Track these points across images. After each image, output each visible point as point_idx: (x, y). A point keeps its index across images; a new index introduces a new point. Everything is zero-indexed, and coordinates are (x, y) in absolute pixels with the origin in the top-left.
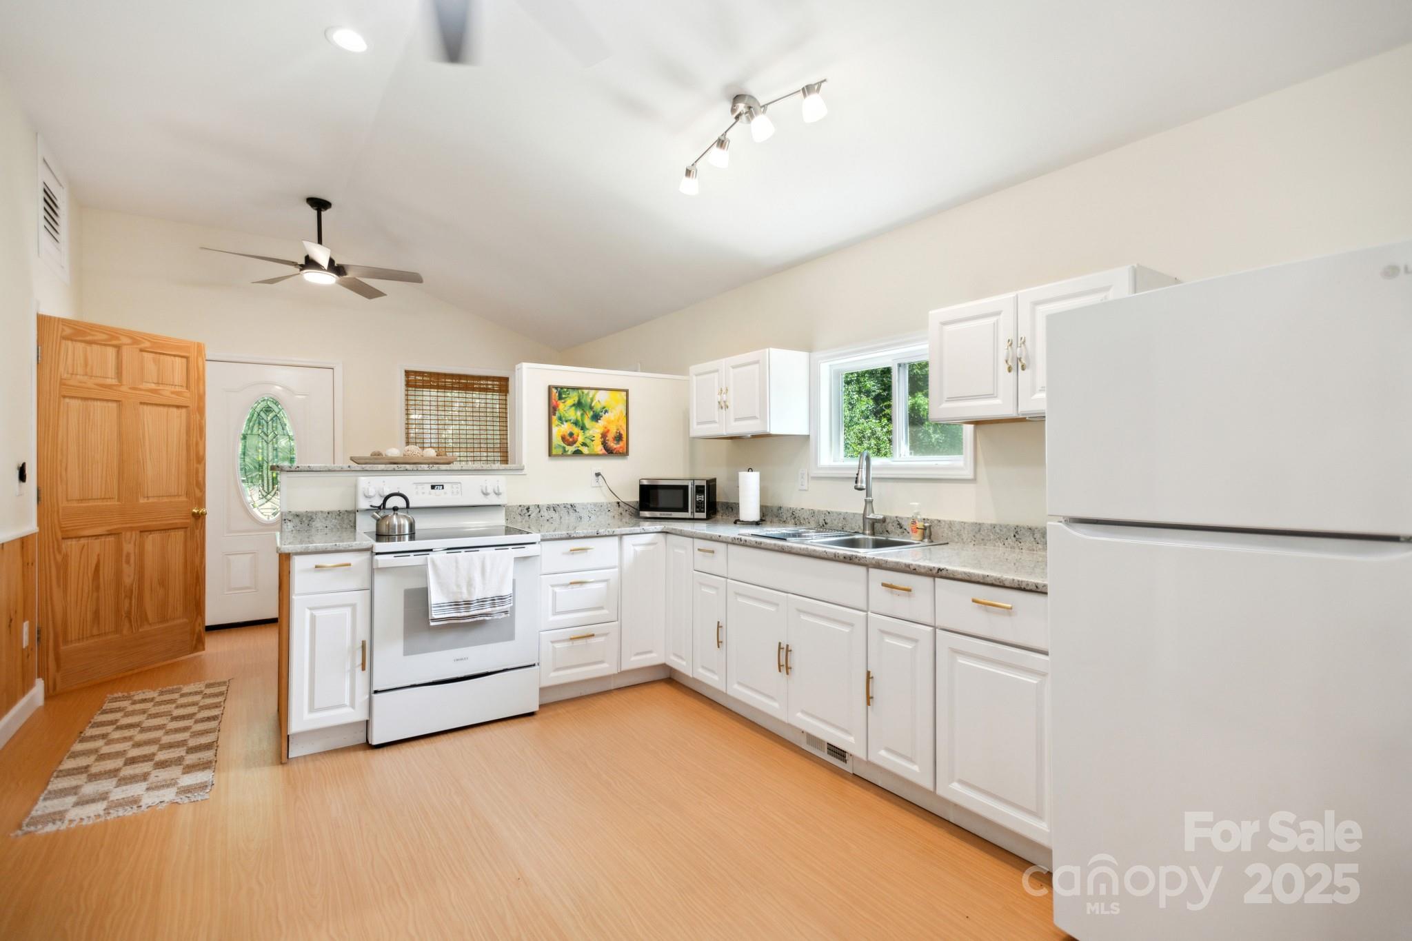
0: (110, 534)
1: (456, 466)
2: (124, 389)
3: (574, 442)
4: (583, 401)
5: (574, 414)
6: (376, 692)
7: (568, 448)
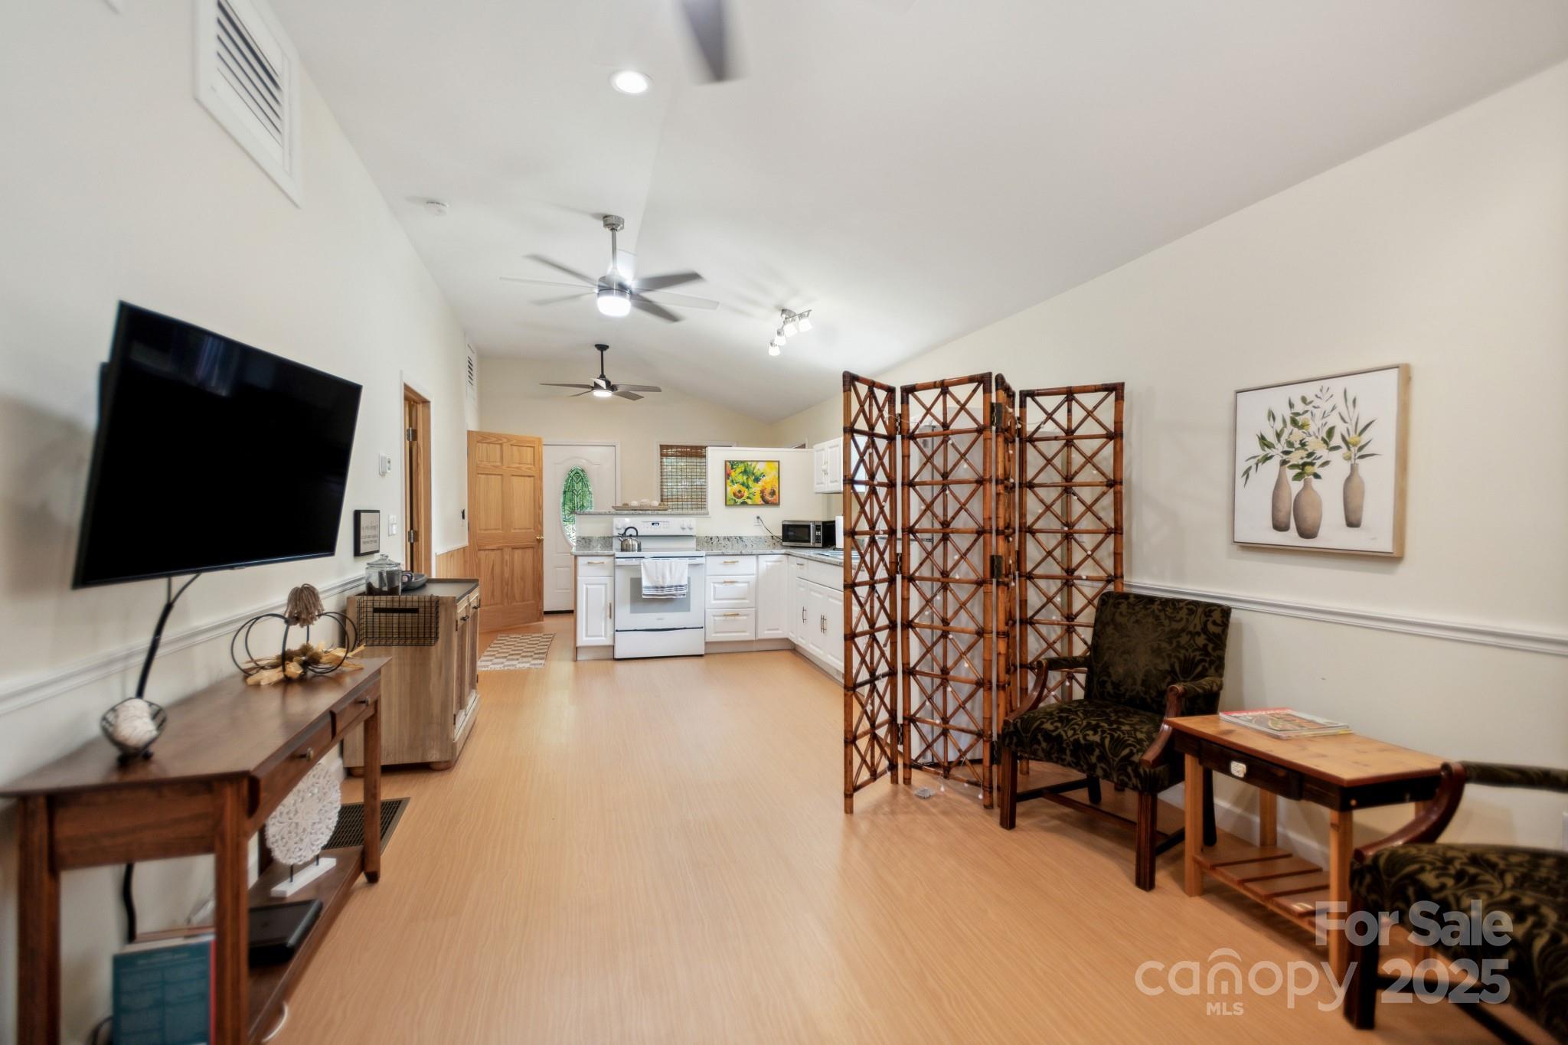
0: (498, 549)
1: (669, 511)
2: (504, 468)
3: (742, 496)
4: (748, 469)
5: (741, 478)
6: (617, 631)
7: (737, 500)
